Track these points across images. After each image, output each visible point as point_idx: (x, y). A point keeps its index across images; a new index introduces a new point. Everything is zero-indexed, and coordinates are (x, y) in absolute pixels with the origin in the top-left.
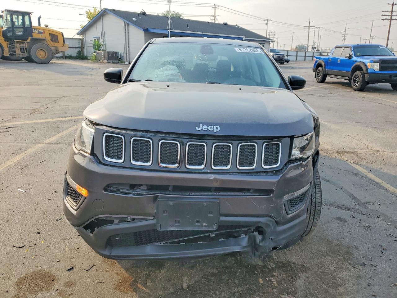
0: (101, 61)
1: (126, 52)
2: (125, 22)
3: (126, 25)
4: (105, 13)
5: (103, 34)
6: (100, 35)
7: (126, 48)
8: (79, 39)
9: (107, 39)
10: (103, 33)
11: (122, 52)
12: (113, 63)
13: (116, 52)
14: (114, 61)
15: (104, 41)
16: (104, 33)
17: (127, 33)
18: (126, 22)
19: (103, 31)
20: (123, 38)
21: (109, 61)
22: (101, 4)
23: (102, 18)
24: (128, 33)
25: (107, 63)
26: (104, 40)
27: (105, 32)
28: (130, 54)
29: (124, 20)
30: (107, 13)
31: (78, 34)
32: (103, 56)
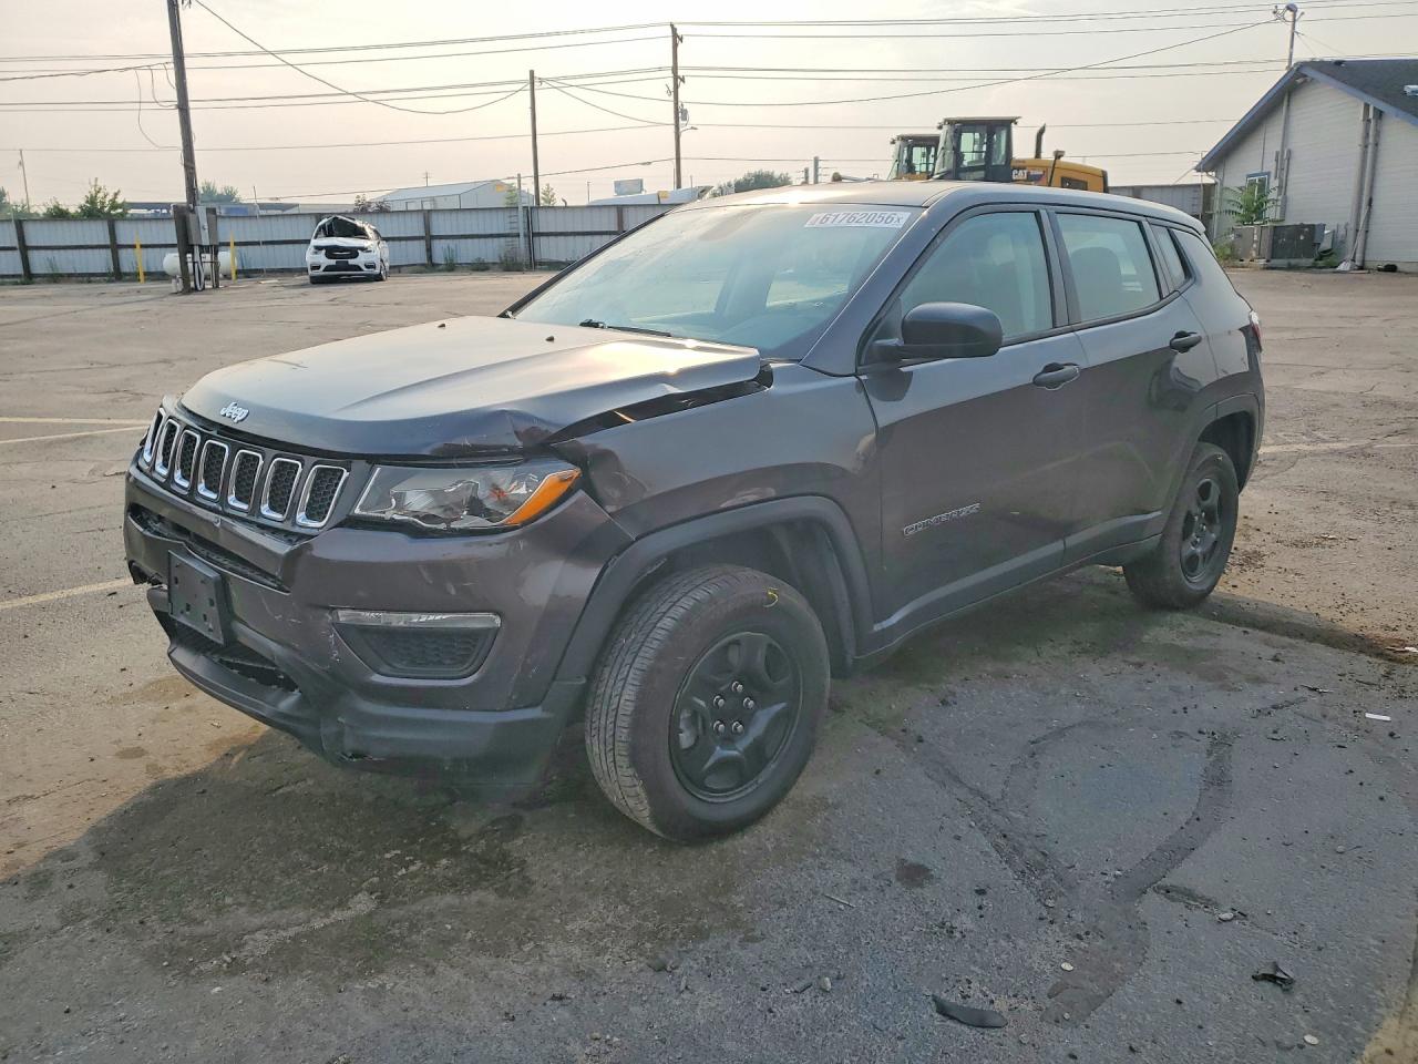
0: (1246, 262)
1: (1357, 224)
2: (1367, 106)
3: (1371, 116)
4: (1299, 81)
5: (1284, 160)
6: (1271, 166)
7: (1359, 208)
8: (1199, 185)
9: (1295, 176)
10: (1282, 156)
11: (1343, 223)
12: (1290, 268)
13: (1312, 227)
14: (1293, 261)
15: (1282, 188)
16: (1285, 156)
17: (1370, 149)
18: (1375, 103)
19: (1283, 146)
20: (1354, 169)
21: (1275, 262)
22: (1292, 46)
23: (1289, 101)
24: (1377, 145)
25: (1264, 269)
26: (1281, 181)
27: (1289, 152)
28: (1372, 228)
29: (1365, 96)
30: (1309, 79)
31: (1199, 171)
32: (1256, 242)
